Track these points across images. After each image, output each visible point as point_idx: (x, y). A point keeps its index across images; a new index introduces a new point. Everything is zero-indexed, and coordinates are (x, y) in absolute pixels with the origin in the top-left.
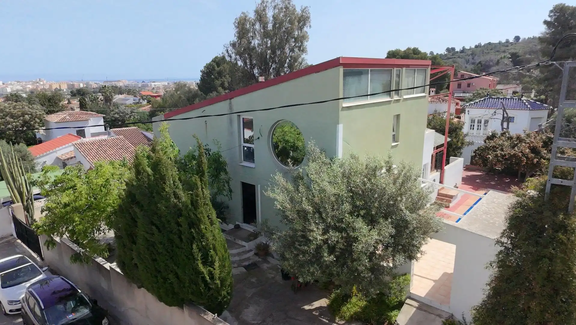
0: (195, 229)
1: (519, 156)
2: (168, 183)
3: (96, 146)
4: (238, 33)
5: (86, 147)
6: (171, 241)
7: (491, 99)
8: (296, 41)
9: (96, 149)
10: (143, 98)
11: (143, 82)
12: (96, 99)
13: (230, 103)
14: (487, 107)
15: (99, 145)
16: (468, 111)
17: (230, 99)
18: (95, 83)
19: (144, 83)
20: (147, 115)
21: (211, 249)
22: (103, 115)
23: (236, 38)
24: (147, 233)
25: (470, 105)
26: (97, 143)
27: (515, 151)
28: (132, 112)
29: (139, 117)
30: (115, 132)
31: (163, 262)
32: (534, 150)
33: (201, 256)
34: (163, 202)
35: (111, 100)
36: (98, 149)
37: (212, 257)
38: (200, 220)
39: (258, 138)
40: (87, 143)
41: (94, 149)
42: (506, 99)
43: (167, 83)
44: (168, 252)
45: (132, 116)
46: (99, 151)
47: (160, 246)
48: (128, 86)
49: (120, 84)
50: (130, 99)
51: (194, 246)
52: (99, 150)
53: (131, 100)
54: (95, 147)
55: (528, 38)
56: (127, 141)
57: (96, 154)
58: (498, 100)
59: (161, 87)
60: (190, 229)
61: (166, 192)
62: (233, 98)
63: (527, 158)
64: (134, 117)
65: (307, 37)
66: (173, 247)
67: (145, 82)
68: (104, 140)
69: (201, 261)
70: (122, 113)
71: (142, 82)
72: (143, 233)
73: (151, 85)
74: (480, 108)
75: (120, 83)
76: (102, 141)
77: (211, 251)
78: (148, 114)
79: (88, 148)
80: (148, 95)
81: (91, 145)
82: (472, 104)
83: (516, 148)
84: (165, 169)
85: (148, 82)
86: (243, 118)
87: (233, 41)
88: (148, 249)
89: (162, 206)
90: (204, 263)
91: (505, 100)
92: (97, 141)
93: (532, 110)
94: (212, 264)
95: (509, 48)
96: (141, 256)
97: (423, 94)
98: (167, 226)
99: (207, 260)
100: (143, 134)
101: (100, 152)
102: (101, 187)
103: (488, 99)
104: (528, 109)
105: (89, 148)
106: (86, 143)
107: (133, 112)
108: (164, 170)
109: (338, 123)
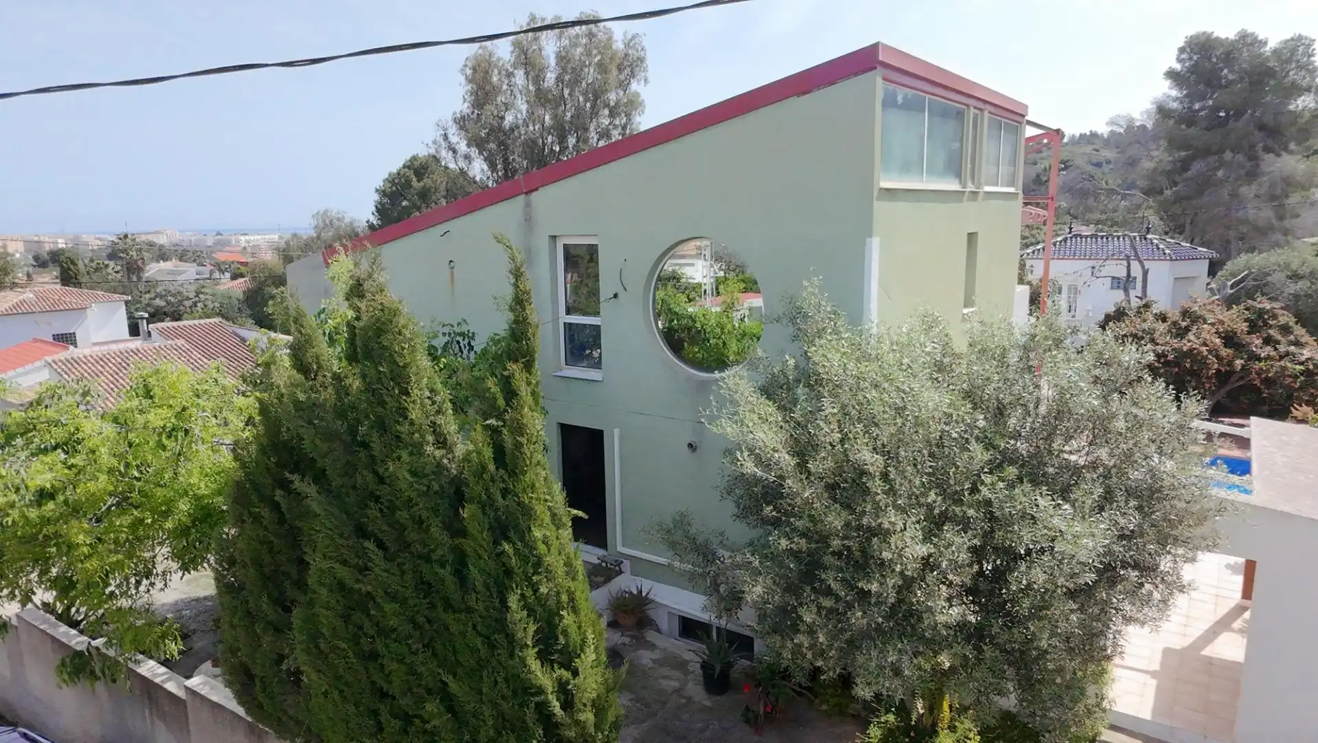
0: (514, 544)
1: (1200, 353)
2: (415, 392)
3: (111, 365)
4: (472, 93)
5: (83, 368)
6: (425, 587)
7: (1079, 239)
8: (613, 114)
9: (111, 375)
10: (220, 267)
11: (219, 234)
12: (101, 268)
13: (528, 205)
14: (1074, 256)
15: (120, 364)
16: (1032, 266)
17: (528, 193)
18: (97, 239)
19: (220, 237)
20: (239, 300)
21: (563, 608)
22: (126, 297)
23: (466, 105)
24: (344, 563)
25: (1033, 252)
26: (114, 358)
27: (1189, 341)
28: (198, 294)
29: (217, 305)
30: (162, 332)
31: (401, 661)
32: (1230, 339)
33: (536, 632)
34: (405, 455)
35: (140, 270)
36: (117, 374)
37: (565, 633)
38: (528, 512)
39: (616, 296)
40: (85, 357)
41: (106, 373)
42: (1113, 239)
43: (276, 237)
44: (416, 625)
45: (200, 302)
46: (121, 377)
47: (389, 607)
48: (179, 243)
49: (161, 240)
50: (187, 271)
51: (513, 601)
52: (121, 375)
53: (190, 271)
54: (108, 369)
55: (1081, 135)
56: (195, 352)
57: (112, 386)
58: (1094, 239)
59: (264, 246)
60: (496, 543)
61: (412, 423)
62: (536, 189)
63: (1218, 357)
64: (205, 306)
65: (641, 104)
66: (432, 606)
67: (221, 235)
68: (132, 351)
69: (536, 650)
70: (174, 296)
71: (215, 233)
72: (325, 565)
73: (238, 241)
74: (1058, 259)
75: (160, 236)
76: (127, 352)
77: (563, 613)
78: (241, 297)
79: (89, 371)
80: (233, 262)
81: (97, 362)
82: (1039, 250)
83: (1191, 336)
84: (407, 346)
85: (231, 235)
86: (566, 246)
87: (461, 111)
88: (346, 618)
89: (398, 470)
90: (543, 656)
91: (1110, 239)
92: (115, 353)
93: (1176, 260)
94: (567, 659)
95: (1044, 154)
96: (322, 646)
97: (1011, 190)
98: (412, 536)
99: (551, 645)
100: (239, 337)
101: (123, 380)
102: (160, 435)
103: (1071, 238)
104: (1168, 258)
105: (93, 371)
106: (84, 359)
107: (202, 293)
108: (403, 349)
109: (870, 234)
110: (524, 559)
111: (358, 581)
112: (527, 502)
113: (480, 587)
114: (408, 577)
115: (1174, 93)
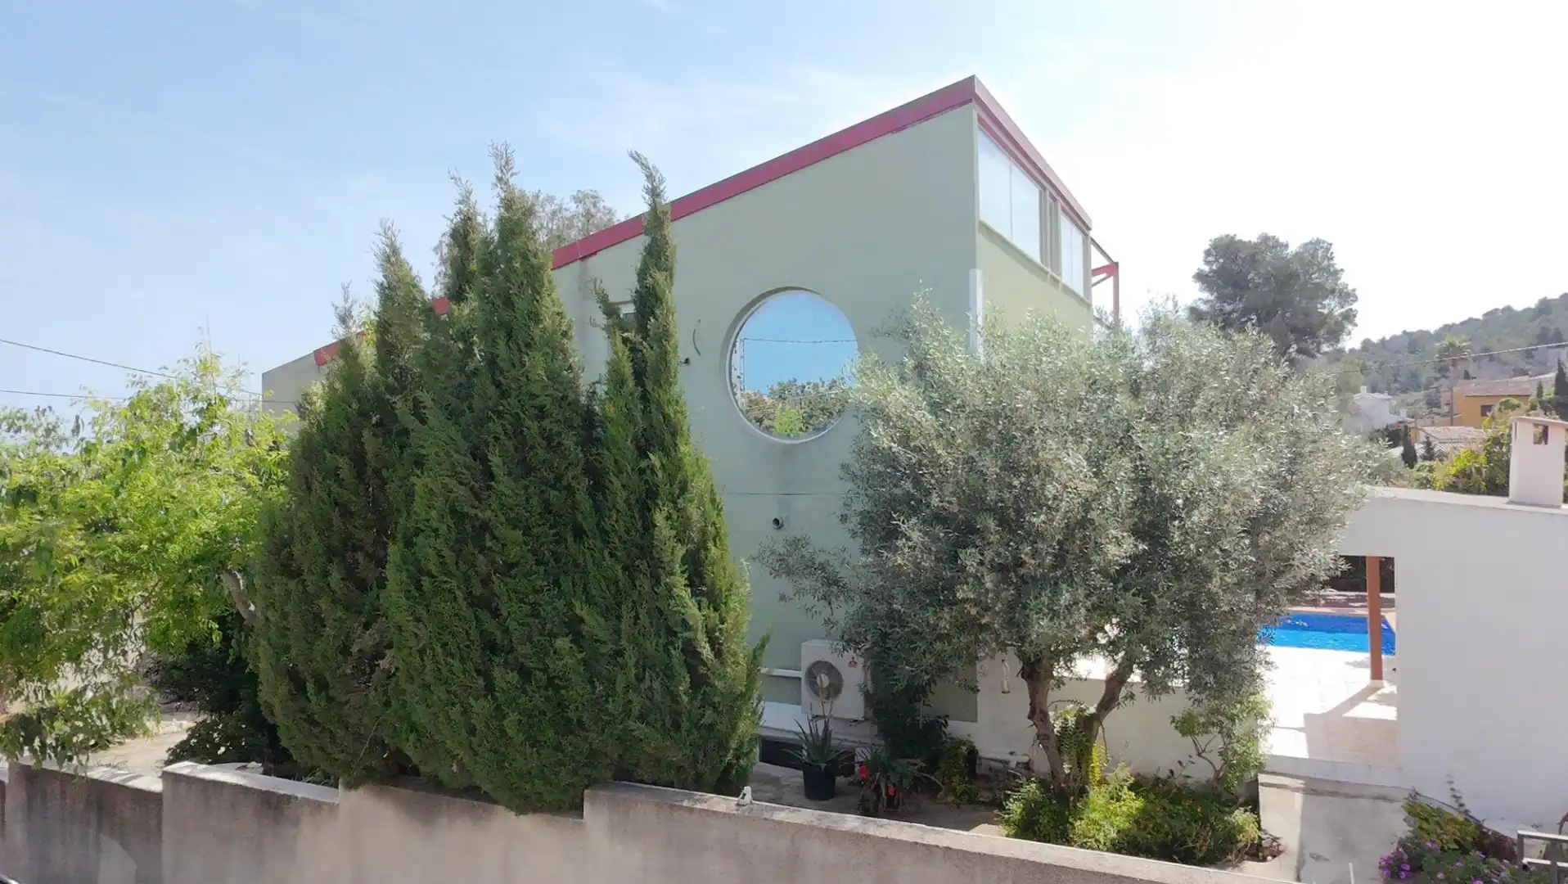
13: (583, 271)
17: (584, 258)
33: (685, 557)
39: (687, 361)
69: (685, 576)
90: (693, 585)
109: (973, 264)
110: (671, 478)
111: (473, 507)
112: (672, 415)
113: (621, 505)
114: (535, 501)
115: (1206, 295)
